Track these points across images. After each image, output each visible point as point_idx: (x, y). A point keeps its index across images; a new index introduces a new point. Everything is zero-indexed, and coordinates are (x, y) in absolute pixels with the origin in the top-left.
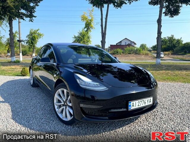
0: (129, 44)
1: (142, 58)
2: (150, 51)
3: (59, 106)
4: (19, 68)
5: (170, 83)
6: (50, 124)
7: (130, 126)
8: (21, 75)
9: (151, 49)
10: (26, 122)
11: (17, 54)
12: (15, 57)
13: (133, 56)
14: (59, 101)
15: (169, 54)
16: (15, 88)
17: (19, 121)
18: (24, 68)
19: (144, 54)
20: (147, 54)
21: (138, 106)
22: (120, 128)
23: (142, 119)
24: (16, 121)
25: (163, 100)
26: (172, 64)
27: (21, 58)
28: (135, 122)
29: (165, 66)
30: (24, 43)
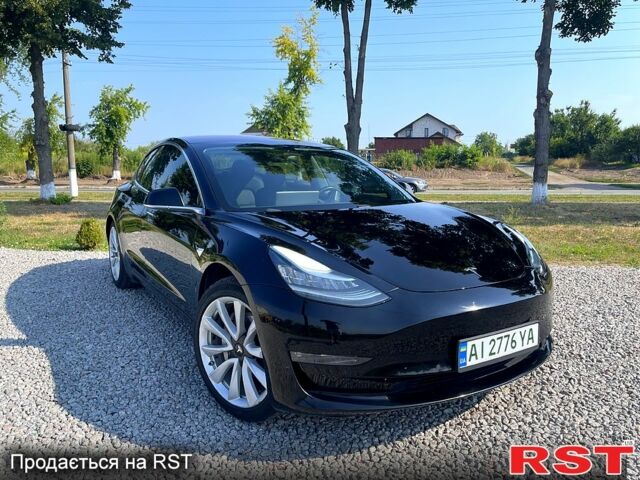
0: (438, 133)
1: (483, 181)
2: (509, 156)
3: (216, 357)
4: (68, 224)
5: (583, 268)
6: (187, 421)
7: (460, 424)
8: (77, 245)
9: (513, 151)
10: (104, 414)
11: (59, 173)
12: (52, 184)
13: (453, 175)
14: (216, 341)
15: (573, 166)
16: (59, 292)
17: (79, 409)
18: (88, 224)
19: (490, 167)
20: (499, 169)
21: (491, 354)
22: (426, 429)
23: (502, 396)
24: (71, 411)
25: (567, 327)
26: (586, 201)
27: (75, 187)
28: (477, 409)
29: (565, 207)
30: (84, 134)
